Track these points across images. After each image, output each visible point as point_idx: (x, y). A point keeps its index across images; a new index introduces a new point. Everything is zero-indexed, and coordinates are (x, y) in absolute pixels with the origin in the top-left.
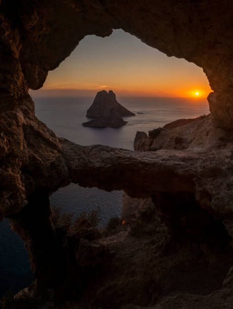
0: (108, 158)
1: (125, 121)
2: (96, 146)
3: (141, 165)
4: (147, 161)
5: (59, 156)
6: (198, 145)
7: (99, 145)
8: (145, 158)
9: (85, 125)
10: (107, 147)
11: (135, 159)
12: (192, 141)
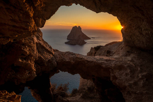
0: (72, 58)
1: (85, 42)
2: (67, 52)
3: (86, 62)
4: (89, 60)
5: (52, 57)
6: (117, 54)
7: (69, 52)
8: (89, 59)
9: (66, 43)
10: (72, 53)
11: (84, 59)
12: (115, 53)
